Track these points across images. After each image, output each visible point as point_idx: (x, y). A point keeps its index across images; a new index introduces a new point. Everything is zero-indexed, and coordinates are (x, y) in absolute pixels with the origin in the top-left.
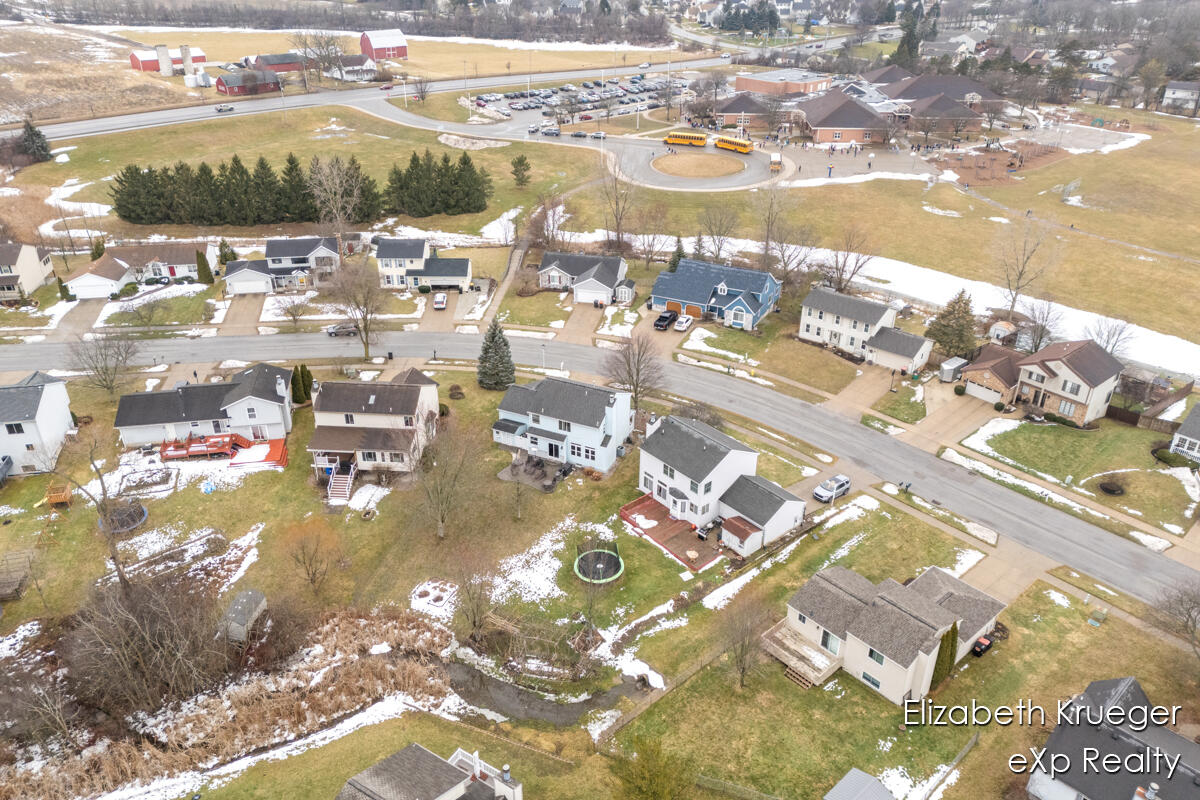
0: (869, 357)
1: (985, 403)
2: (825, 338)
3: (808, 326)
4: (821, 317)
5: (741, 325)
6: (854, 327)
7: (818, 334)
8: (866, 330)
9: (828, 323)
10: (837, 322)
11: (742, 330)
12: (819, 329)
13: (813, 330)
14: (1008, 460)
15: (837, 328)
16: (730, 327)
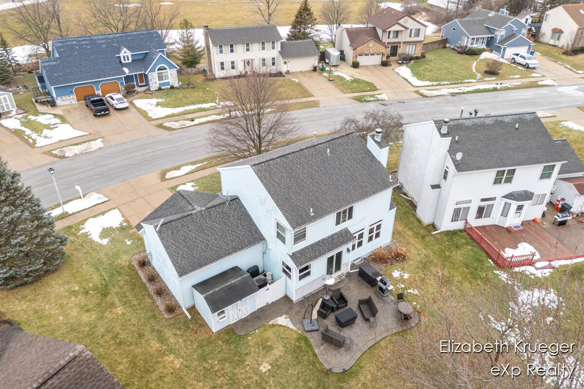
0: (284, 69)
1: (374, 66)
2: (240, 68)
3: (222, 64)
4: (232, 51)
5: (168, 83)
6: (263, 48)
7: (233, 68)
8: (273, 48)
9: (240, 55)
10: (248, 50)
11: (172, 87)
12: (233, 63)
13: (227, 66)
14: (445, 83)
15: (248, 56)
16: (160, 89)
